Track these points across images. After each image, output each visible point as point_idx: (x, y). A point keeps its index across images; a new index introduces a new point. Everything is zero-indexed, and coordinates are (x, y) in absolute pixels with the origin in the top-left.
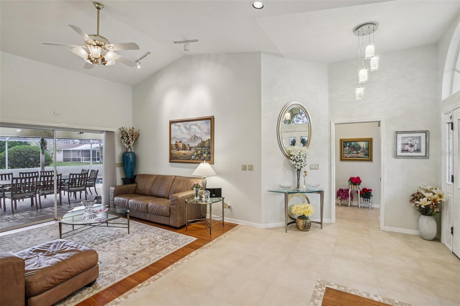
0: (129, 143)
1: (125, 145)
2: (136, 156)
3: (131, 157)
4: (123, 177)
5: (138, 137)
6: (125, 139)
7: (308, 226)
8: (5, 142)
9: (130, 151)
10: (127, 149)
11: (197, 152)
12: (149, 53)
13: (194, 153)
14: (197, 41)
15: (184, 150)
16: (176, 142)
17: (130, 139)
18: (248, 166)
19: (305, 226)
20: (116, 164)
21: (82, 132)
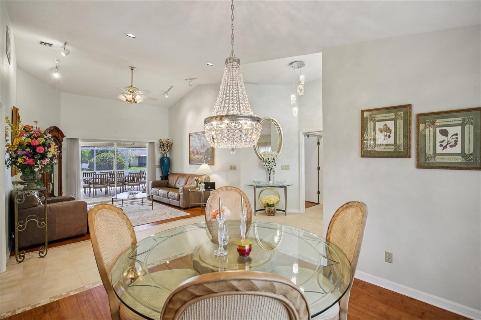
0: (165, 150)
1: (162, 152)
2: (170, 160)
3: (166, 160)
4: (161, 175)
5: (171, 145)
6: (162, 148)
7: (272, 212)
8: (94, 150)
9: (165, 156)
10: (164, 155)
11: (205, 157)
12: (172, 87)
13: (203, 157)
14: (196, 79)
15: (197, 155)
16: (193, 150)
17: (165, 147)
18: (233, 167)
19: (269, 212)
20: (156, 165)
21: (134, 143)
